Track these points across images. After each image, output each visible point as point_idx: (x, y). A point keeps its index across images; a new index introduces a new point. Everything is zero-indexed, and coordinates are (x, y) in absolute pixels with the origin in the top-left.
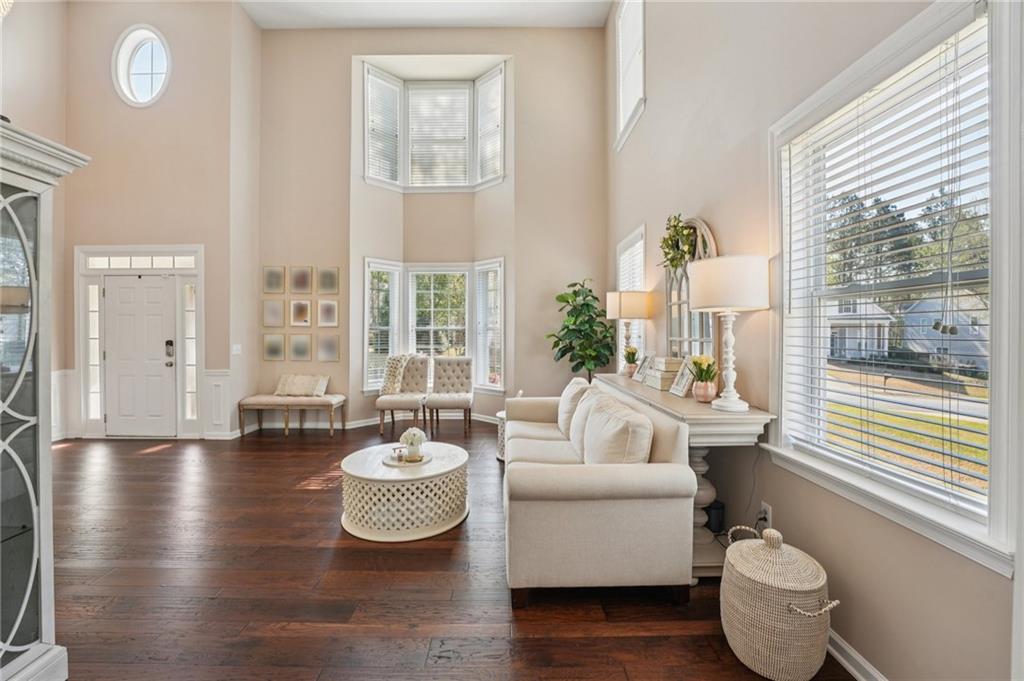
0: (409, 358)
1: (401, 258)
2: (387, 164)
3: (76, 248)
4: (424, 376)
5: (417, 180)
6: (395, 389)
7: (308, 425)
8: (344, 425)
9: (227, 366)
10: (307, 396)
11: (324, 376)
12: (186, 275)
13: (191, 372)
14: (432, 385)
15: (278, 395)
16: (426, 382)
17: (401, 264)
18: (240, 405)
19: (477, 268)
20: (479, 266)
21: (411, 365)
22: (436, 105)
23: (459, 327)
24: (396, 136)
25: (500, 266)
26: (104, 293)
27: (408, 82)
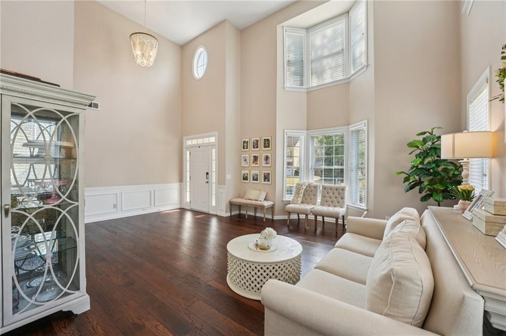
0: (307, 184)
1: (306, 128)
2: (298, 78)
3: (184, 138)
4: (315, 195)
5: (314, 82)
6: (298, 201)
7: (258, 215)
8: (273, 217)
9: (225, 184)
10: (256, 200)
11: (265, 191)
12: (213, 145)
13: (214, 186)
14: (320, 201)
15: (245, 199)
16: (316, 199)
17: (305, 131)
18: (230, 202)
19: (351, 129)
20: (352, 127)
21: (308, 188)
22: (324, 37)
23: (340, 167)
24: (302, 61)
25: (365, 126)
26: (190, 153)
27: (308, 29)
